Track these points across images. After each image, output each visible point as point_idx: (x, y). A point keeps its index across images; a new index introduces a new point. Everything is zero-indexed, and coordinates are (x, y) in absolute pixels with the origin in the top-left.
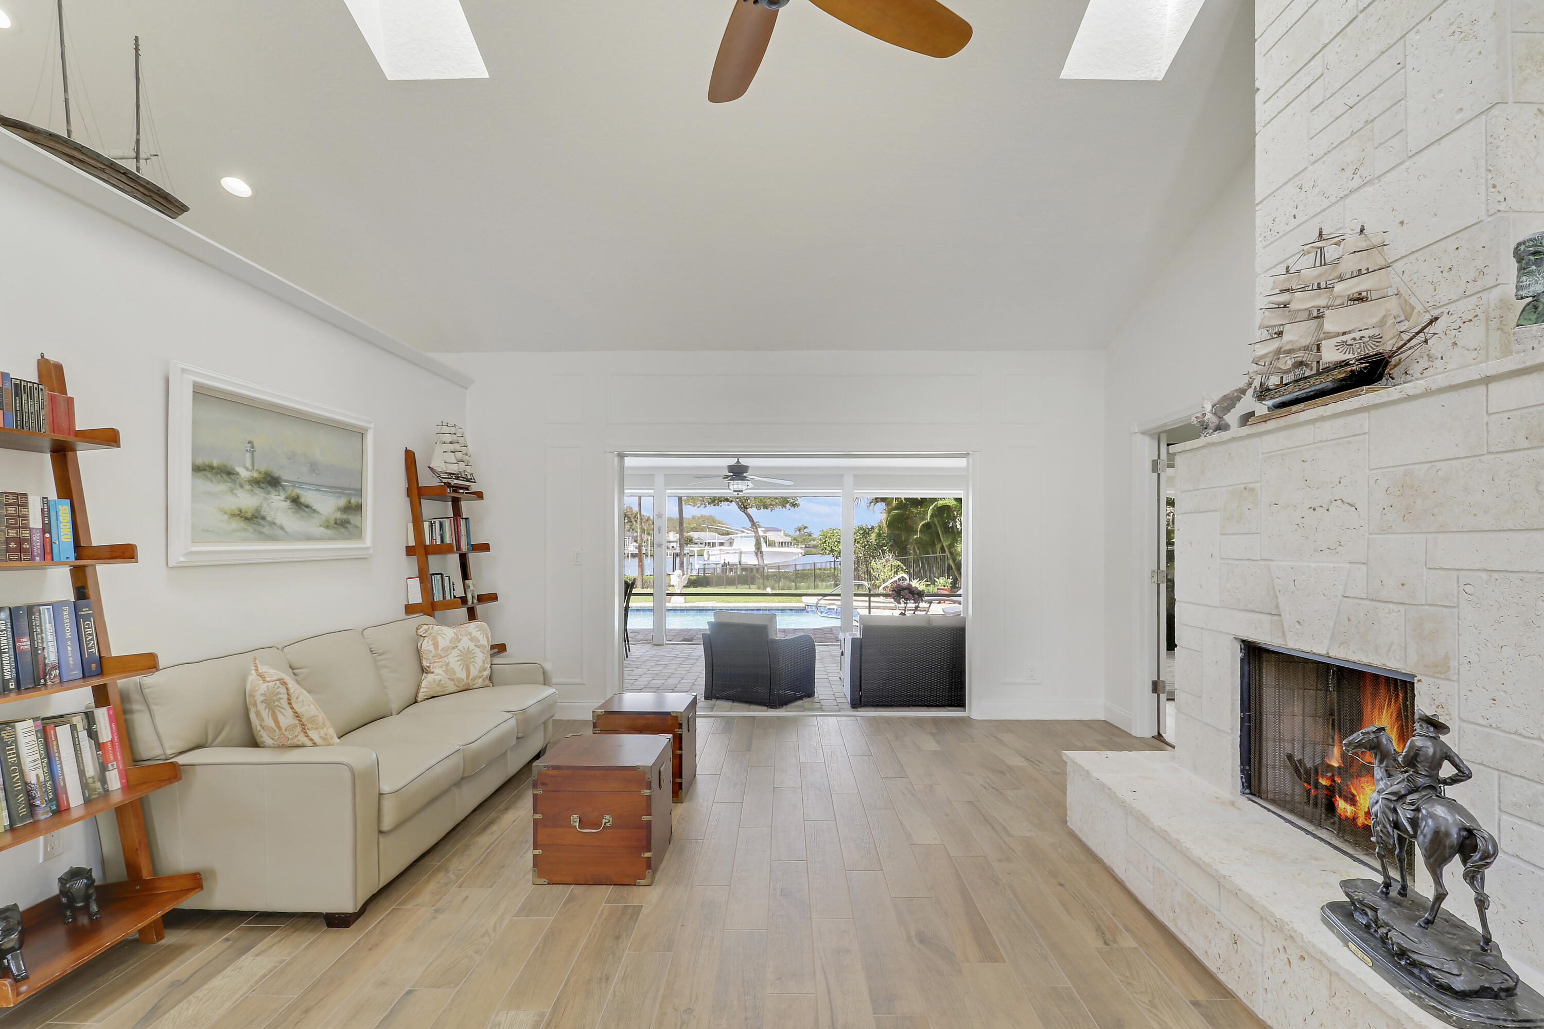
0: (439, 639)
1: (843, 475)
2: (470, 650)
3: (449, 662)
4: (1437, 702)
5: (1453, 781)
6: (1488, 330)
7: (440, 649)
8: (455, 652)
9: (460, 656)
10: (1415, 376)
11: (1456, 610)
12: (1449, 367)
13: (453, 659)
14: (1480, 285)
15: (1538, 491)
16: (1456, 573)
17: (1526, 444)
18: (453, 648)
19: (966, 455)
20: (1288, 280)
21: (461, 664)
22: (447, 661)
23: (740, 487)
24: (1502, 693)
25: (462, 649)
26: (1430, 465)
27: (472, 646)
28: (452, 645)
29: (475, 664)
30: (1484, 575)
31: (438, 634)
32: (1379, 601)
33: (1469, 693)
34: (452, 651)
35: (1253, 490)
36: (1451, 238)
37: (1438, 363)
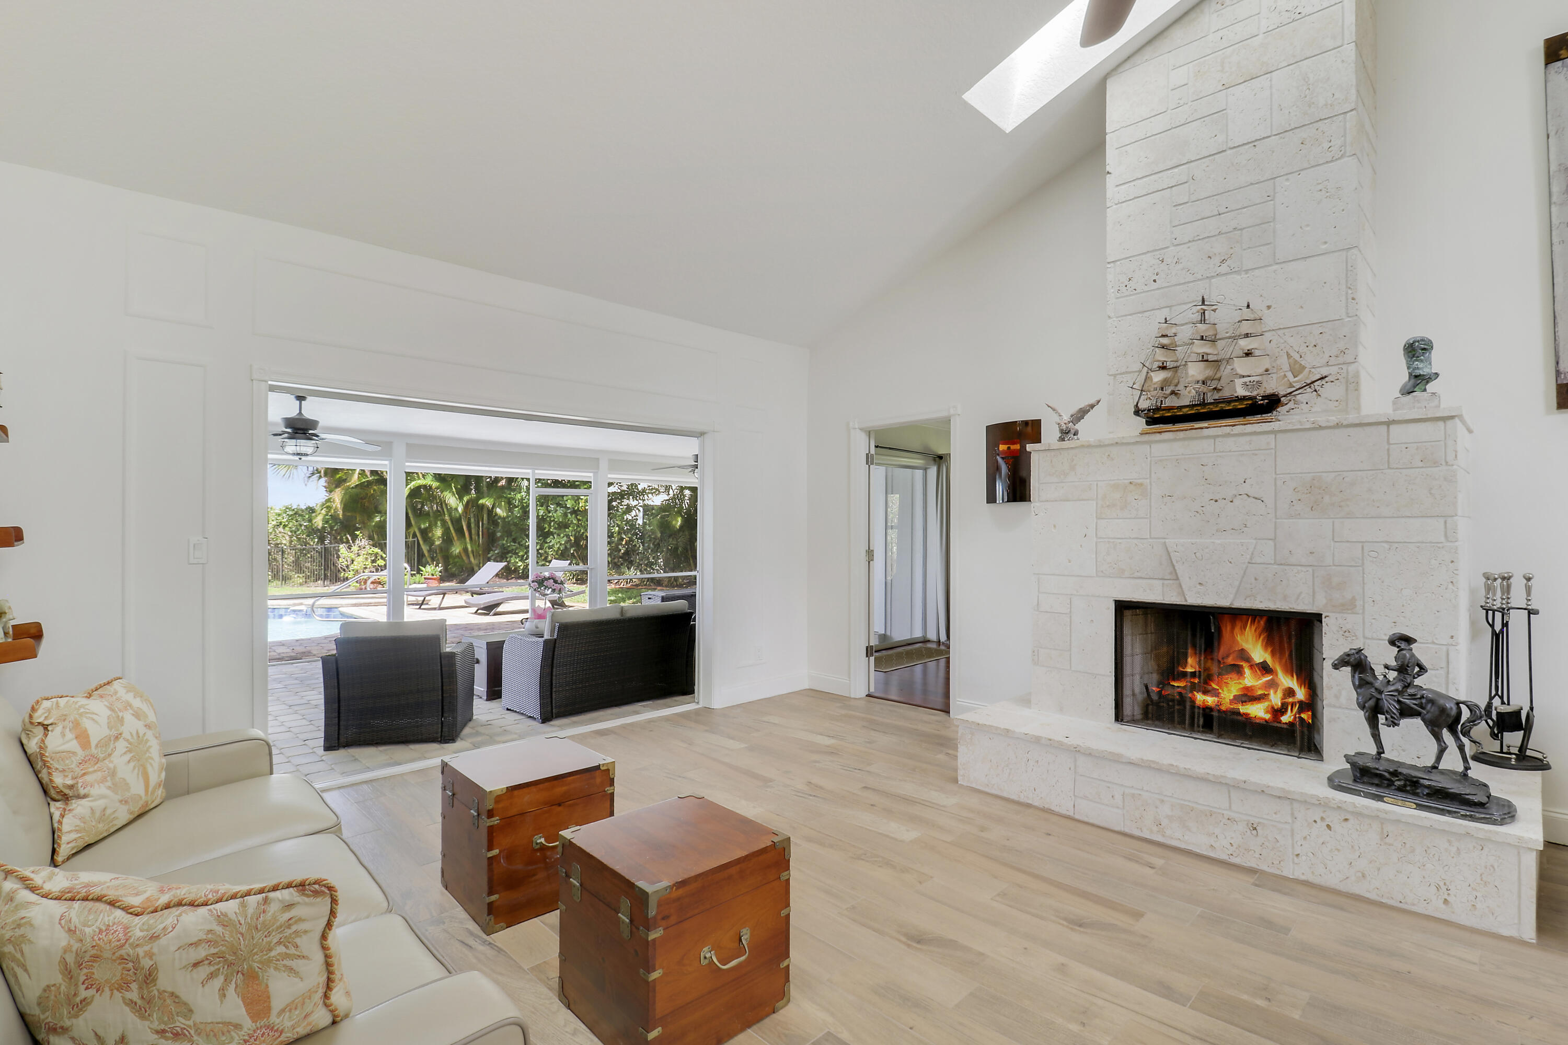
0: (87, 724)
1: (391, 443)
2: (141, 735)
3: (115, 767)
4: (1344, 629)
5: (1419, 674)
6: (1347, 390)
7: (93, 744)
8: (121, 745)
9: (130, 751)
10: (1282, 413)
11: (1361, 568)
12: (1313, 410)
13: (120, 760)
14: (1341, 360)
15: (1431, 493)
16: (1361, 544)
17: (1421, 464)
18: (117, 738)
19: (701, 434)
20: (1167, 328)
21: (134, 768)
22: (111, 765)
23: (303, 450)
24: (1402, 618)
25: (129, 737)
26: (1336, 474)
27: (139, 725)
28: (114, 732)
29: (152, 762)
30: (1386, 545)
31: (81, 715)
32: (1288, 565)
33: (1373, 620)
34: (116, 744)
35: (1141, 485)
36: (1316, 325)
37: (1304, 406)
